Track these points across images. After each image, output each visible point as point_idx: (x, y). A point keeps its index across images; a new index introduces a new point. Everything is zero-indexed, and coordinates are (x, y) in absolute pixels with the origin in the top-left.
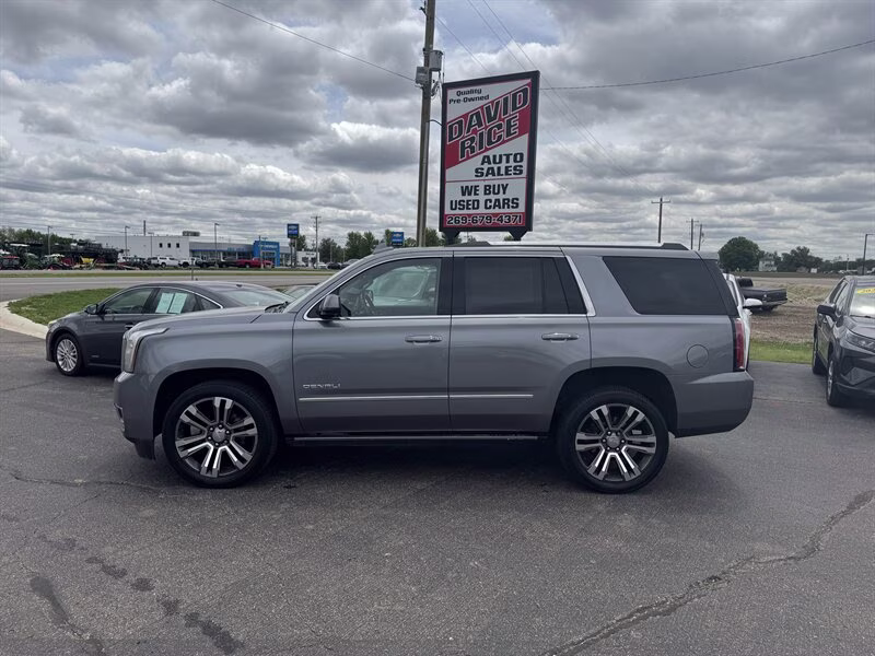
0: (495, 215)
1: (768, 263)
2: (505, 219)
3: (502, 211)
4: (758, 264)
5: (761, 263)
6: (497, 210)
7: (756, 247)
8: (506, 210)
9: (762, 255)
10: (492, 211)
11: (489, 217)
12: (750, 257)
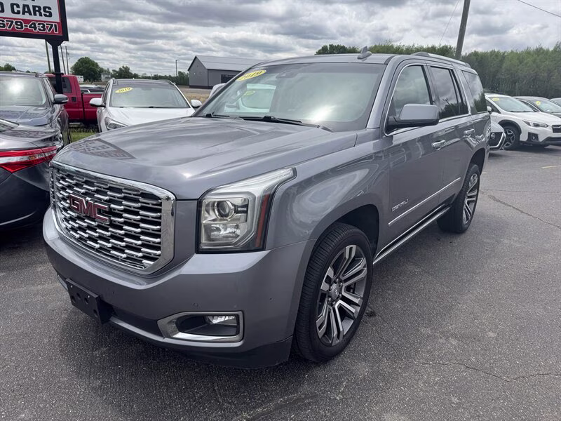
0: (27, 21)
1: (106, 76)
2: (39, 27)
3: (33, 18)
4: (100, 77)
5: (102, 76)
6: (27, 16)
7: (97, 65)
8: (38, 17)
9: (102, 71)
10: (20, 16)
11: (20, 23)
12: (94, 71)
